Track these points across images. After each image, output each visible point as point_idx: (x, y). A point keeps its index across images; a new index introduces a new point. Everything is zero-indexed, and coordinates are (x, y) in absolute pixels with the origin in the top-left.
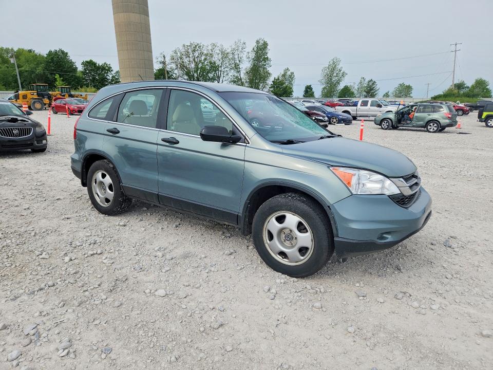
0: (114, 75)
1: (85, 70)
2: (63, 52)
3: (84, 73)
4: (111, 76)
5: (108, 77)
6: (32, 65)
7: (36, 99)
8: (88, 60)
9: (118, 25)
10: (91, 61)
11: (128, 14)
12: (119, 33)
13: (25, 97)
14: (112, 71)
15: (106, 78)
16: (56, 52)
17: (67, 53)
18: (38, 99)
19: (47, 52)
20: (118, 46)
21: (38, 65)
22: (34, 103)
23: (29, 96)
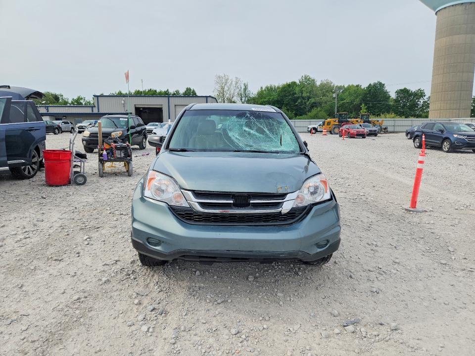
0: (426, 100)
1: (397, 97)
2: (380, 84)
3: (396, 101)
4: (422, 102)
5: (419, 103)
6: (352, 98)
7: (336, 125)
8: (402, 88)
9: (437, 50)
10: (405, 89)
11: (450, 37)
12: (437, 58)
13: (329, 123)
14: (425, 96)
15: (417, 104)
16: (375, 85)
17: (384, 84)
18: (338, 125)
19: (367, 85)
20: (434, 70)
21: (357, 97)
22: (334, 128)
23: (332, 123)
